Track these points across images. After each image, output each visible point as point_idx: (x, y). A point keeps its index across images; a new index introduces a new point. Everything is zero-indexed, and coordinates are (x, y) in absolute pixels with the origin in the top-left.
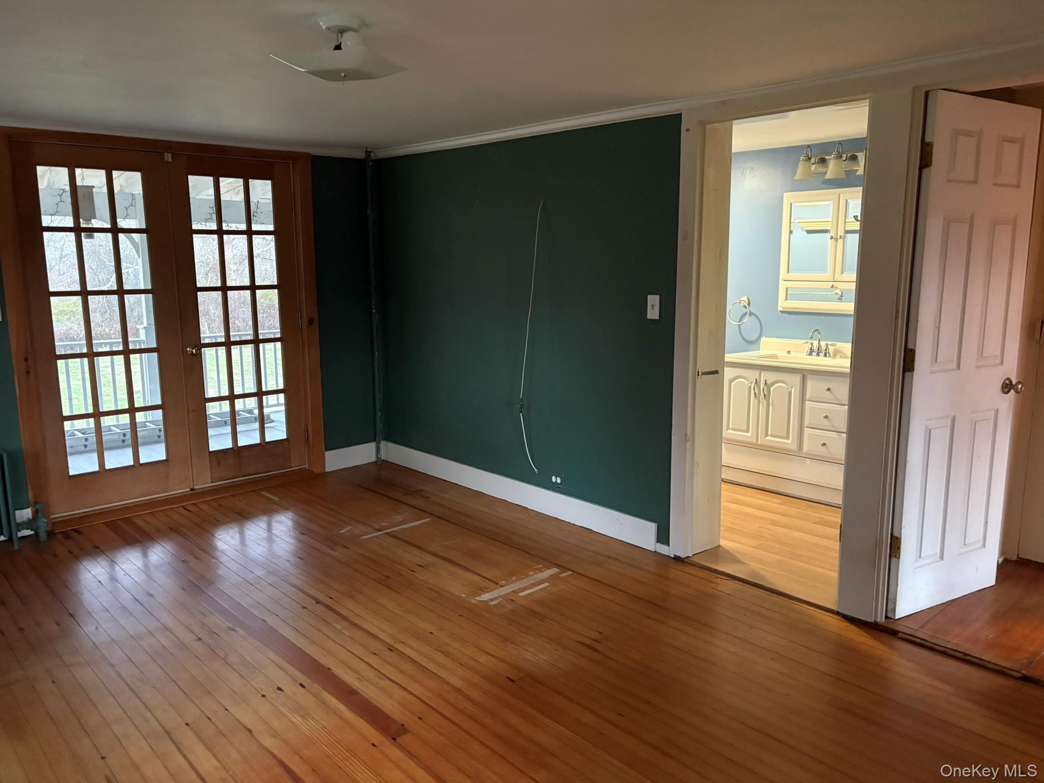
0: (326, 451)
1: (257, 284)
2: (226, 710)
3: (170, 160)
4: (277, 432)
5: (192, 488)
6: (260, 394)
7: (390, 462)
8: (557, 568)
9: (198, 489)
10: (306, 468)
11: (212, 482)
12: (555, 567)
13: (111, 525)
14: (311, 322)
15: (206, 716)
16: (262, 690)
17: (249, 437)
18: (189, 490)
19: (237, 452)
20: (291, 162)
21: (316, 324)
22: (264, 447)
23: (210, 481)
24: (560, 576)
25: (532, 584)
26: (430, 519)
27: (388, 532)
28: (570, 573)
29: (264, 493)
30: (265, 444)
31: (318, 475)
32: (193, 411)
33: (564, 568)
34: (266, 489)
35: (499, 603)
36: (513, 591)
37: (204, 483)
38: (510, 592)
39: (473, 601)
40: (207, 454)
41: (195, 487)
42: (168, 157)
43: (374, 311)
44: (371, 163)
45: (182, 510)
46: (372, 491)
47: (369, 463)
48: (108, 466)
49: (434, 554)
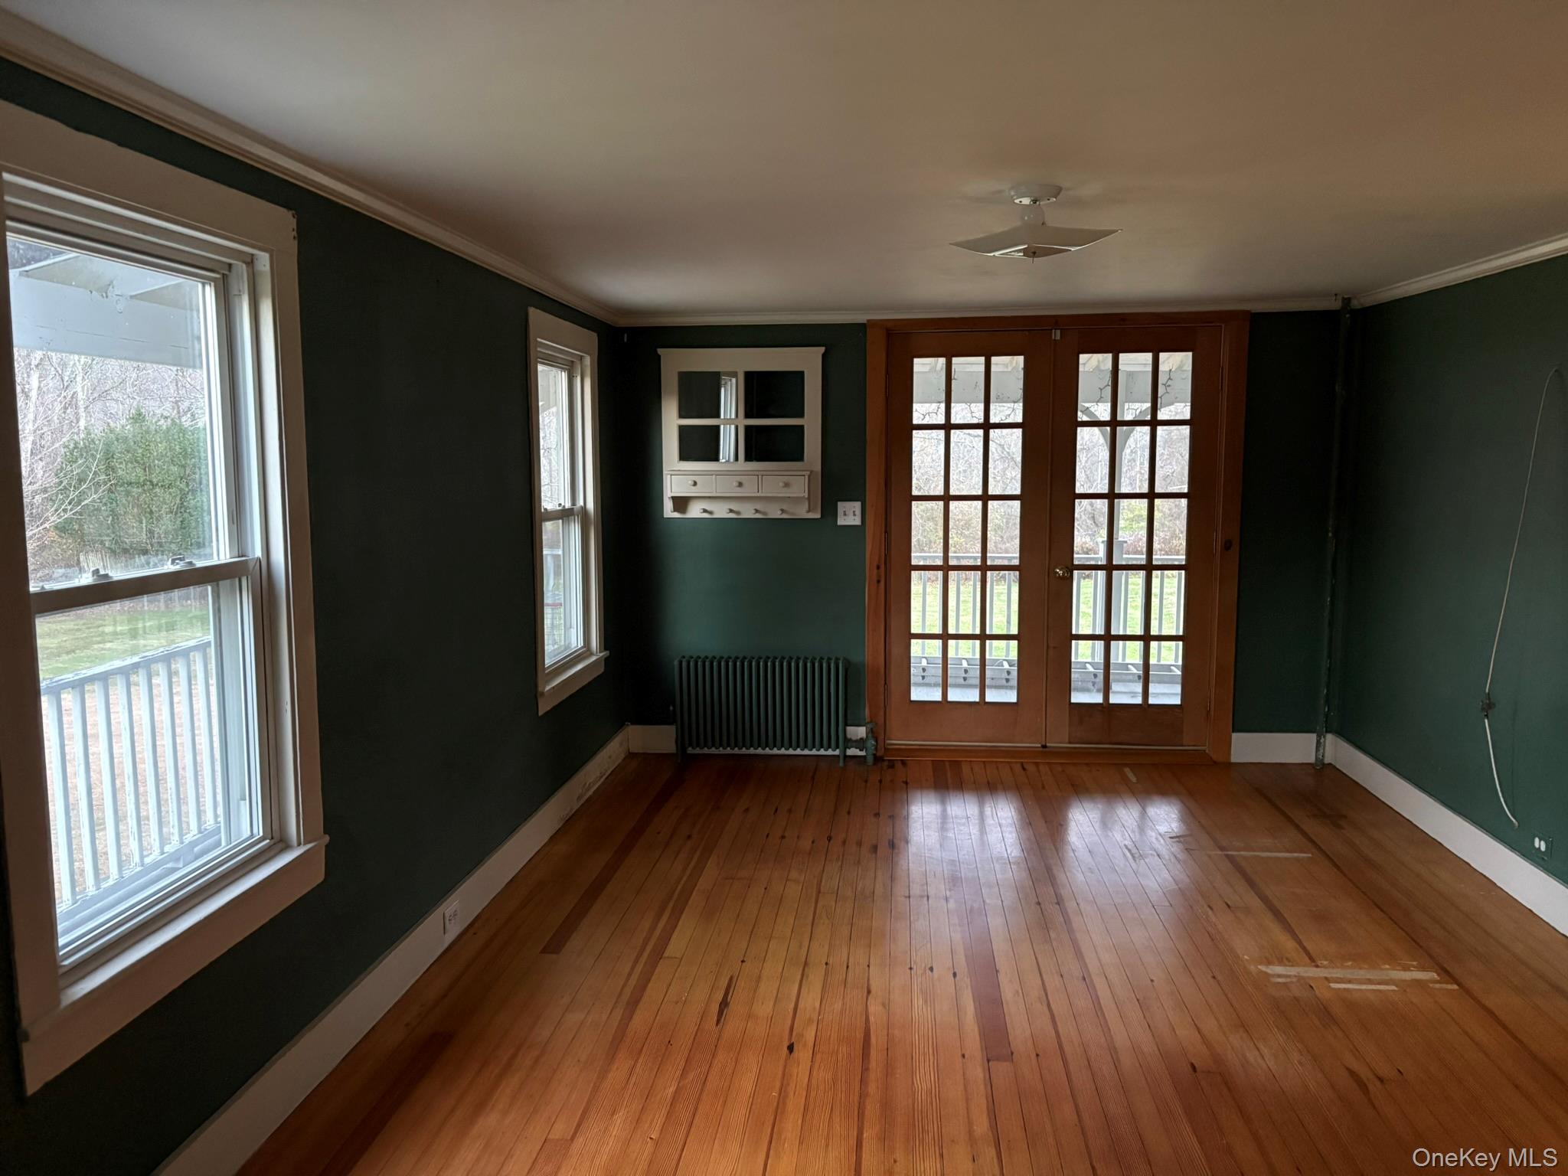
0: (1233, 732)
1: (1156, 491)
2: (868, 966)
3: (1058, 337)
4: (1167, 694)
5: (1044, 744)
6: (1146, 638)
7: (1338, 769)
8: (1438, 975)
9: (1050, 747)
10: (1205, 751)
11: (1070, 743)
12: (1436, 972)
13: (938, 766)
14: (1227, 546)
15: (848, 963)
16: (915, 962)
17: (1126, 694)
18: (1039, 745)
19: (1107, 710)
20: (1223, 326)
21: (1236, 548)
22: (1145, 711)
23: (1067, 741)
24: (1431, 985)
25: (1369, 979)
26: (1310, 855)
27: (1232, 855)
28: (1455, 987)
29: (1127, 770)
30: (1146, 706)
31: (1215, 762)
32: (1054, 648)
33: (1447, 975)
34: (1131, 766)
35: (1284, 983)
36: (1326, 978)
37: (1059, 741)
38: (1320, 978)
39: (1252, 968)
40: (1067, 706)
41: (1048, 745)
42: (1057, 335)
43: (1330, 535)
44: (1348, 316)
45: (1018, 768)
46: (1269, 800)
47: (1303, 764)
48: (950, 698)
49: (1264, 899)
